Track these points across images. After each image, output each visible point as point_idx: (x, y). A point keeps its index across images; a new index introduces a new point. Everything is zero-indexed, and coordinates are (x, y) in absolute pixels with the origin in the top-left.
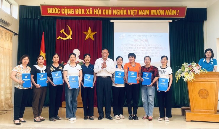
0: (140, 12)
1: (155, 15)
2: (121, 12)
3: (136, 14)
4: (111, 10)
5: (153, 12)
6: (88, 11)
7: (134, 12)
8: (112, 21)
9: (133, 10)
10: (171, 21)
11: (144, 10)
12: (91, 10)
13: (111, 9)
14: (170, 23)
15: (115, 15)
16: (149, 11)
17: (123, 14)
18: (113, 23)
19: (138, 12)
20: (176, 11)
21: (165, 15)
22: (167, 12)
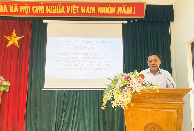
0: (83, 10)
1: (103, 14)
2: (58, 9)
3: (78, 12)
4: (43, 7)
5: (101, 10)
6: (11, 7)
7: (75, 10)
8: (44, 21)
9: (74, 7)
10: (125, 22)
11: (88, 7)
12: (16, 7)
13: (43, 5)
14: (124, 25)
15: (49, 14)
16: (94, 8)
17: (60, 12)
18: (46, 24)
19: (80, 9)
20: (131, 8)
21: (116, 14)
22: (120, 10)
